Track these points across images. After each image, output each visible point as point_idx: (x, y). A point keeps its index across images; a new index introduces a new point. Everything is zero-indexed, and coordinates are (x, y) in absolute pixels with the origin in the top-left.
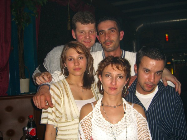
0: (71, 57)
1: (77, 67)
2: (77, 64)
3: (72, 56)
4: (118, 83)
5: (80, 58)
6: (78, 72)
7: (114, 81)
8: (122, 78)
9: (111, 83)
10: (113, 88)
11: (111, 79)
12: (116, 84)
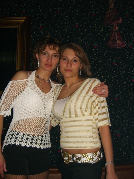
0: (66, 57)
1: (68, 68)
2: (69, 65)
3: (68, 56)
4: (53, 61)
5: (74, 60)
6: (68, 74)
7: (50, 58)
8: (57, 57)
9: (47, 60)
10: (48, 65)
11: (47, 56)
12: (51, 62)
